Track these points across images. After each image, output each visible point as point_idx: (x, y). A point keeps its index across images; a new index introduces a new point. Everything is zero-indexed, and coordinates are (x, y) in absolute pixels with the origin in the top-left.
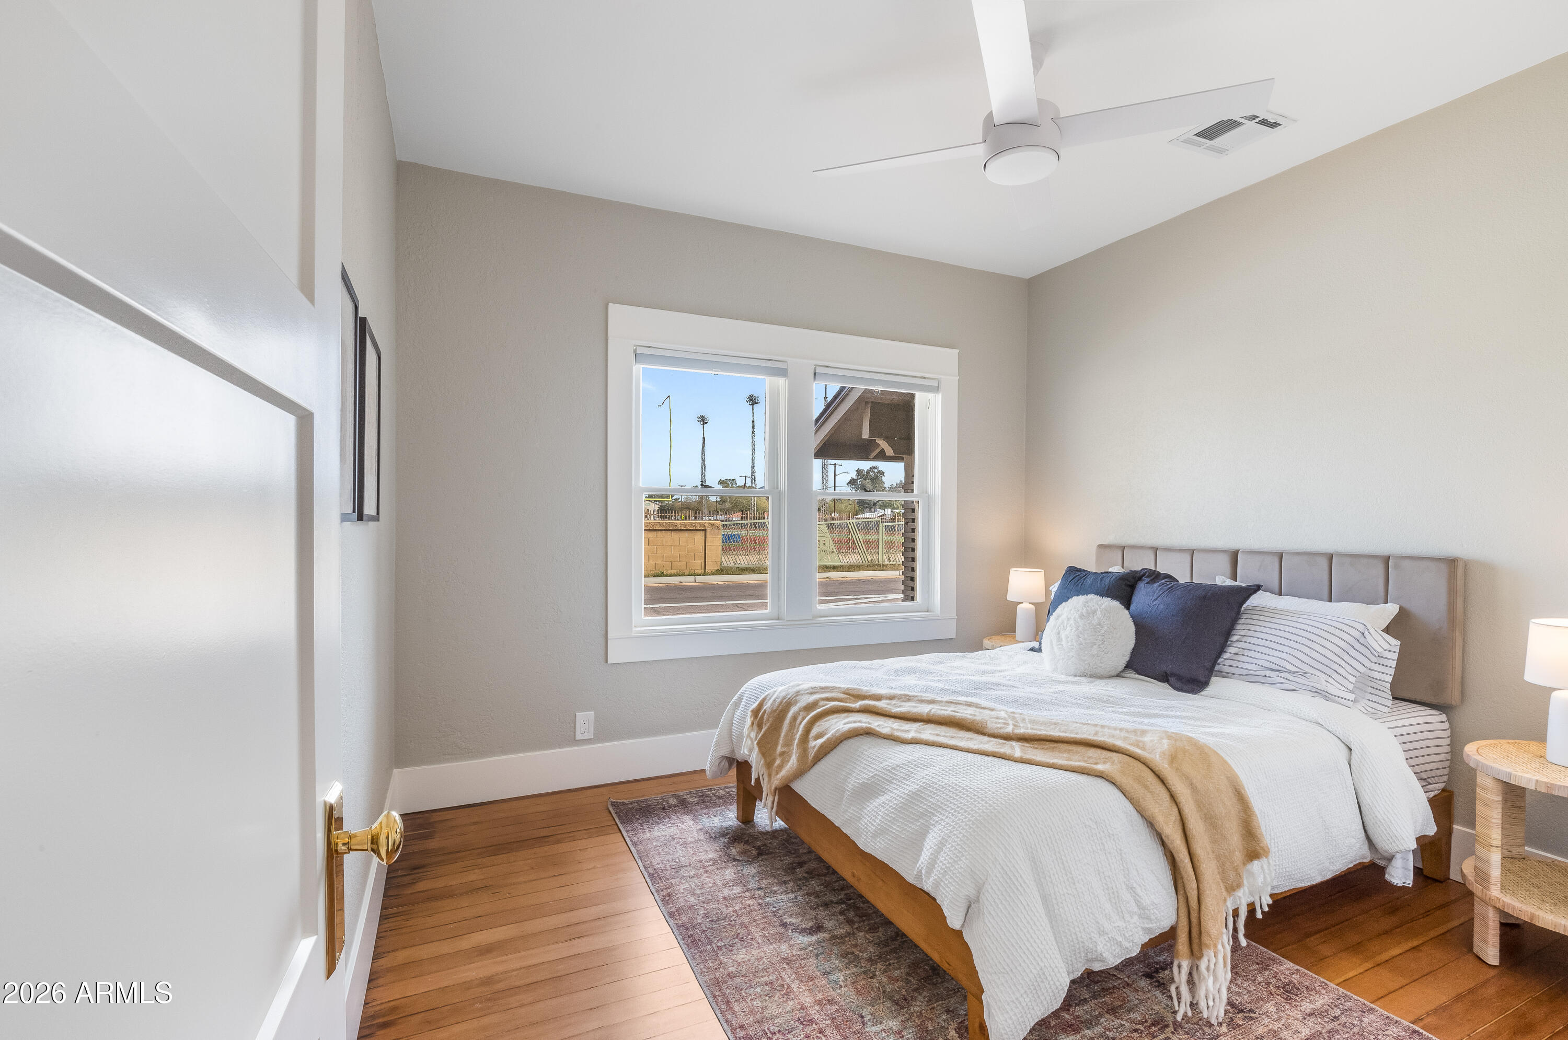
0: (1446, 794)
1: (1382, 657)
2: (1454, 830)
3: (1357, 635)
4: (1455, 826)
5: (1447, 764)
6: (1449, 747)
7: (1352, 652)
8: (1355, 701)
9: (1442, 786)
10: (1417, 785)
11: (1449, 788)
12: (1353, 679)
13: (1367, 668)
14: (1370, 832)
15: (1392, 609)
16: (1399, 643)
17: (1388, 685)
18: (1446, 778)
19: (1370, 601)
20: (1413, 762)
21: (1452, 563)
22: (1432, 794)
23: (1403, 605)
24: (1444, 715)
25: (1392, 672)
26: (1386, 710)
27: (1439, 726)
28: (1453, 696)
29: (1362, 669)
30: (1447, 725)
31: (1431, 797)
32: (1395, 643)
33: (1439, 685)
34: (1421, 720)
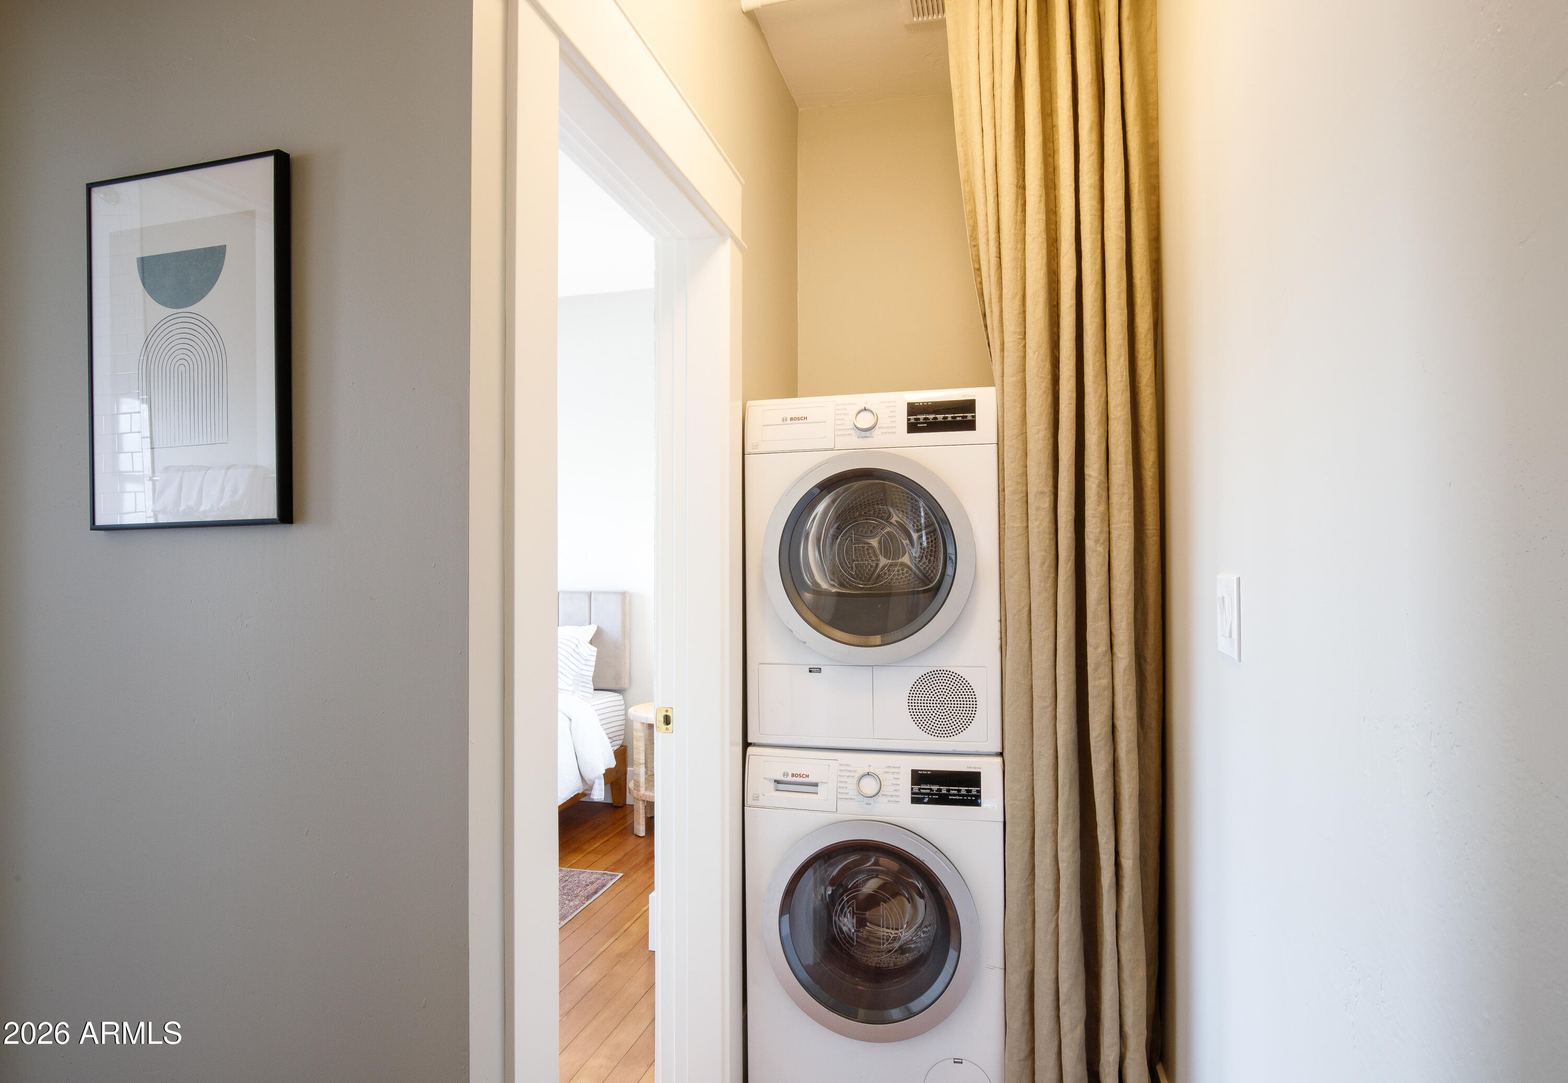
0: (623, 748)
1: (587, 660)
2: (628, 771)
3: (574, 646)
4: (628, 769)
5: (623, 727)
6: (624, 716)
7: (571, 659)
8: (573, 692)
9: (620, 742)
10: (608, 741)
11: (625, 744)
12: (572, 678)
13: (579, 668)
14: (583, 774)
15: (592, 629)
16: (596, 649)
17: (591, 679)
18: (622, 737)
19: (581, 624)
20: (605, 727)
21: (623, 594)
22: (616, 748)
23: (599, 626)
24: (621, 696)
25: (593, 669)
26: (590, 696)
27: (618, 703)
28: (625, 684)
29: (576, 669)
30: (622, 702)
31: (615, 749)
32: (594, 649)
33: (618, 677)
34: (609, 699)
